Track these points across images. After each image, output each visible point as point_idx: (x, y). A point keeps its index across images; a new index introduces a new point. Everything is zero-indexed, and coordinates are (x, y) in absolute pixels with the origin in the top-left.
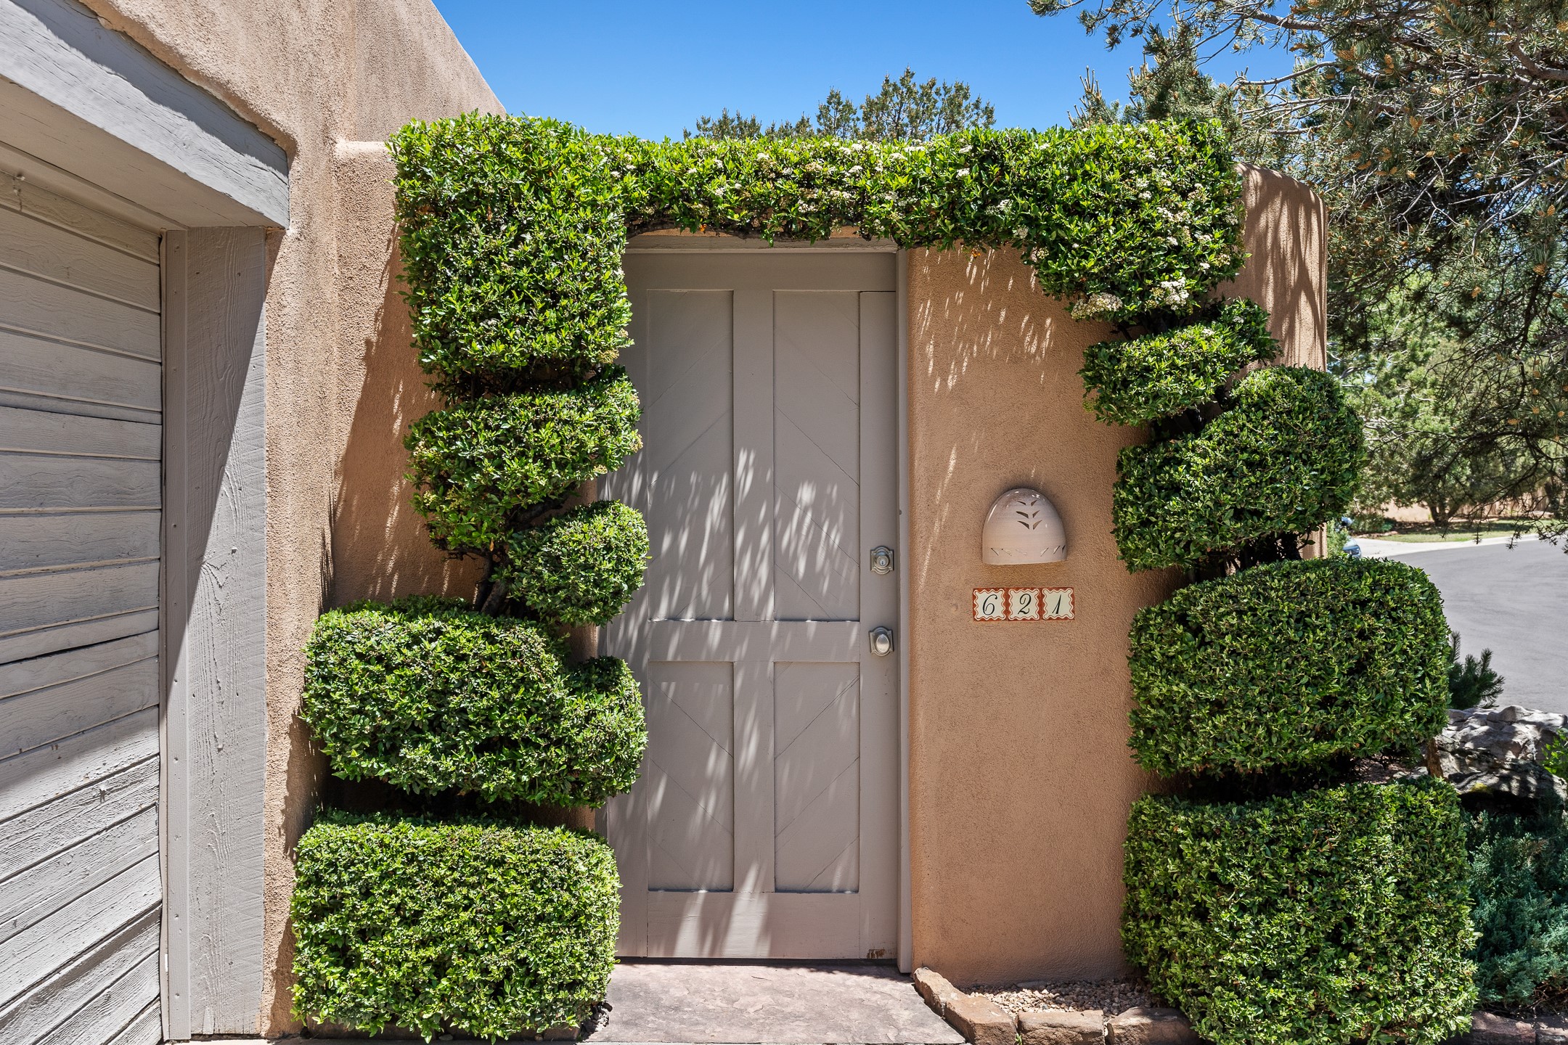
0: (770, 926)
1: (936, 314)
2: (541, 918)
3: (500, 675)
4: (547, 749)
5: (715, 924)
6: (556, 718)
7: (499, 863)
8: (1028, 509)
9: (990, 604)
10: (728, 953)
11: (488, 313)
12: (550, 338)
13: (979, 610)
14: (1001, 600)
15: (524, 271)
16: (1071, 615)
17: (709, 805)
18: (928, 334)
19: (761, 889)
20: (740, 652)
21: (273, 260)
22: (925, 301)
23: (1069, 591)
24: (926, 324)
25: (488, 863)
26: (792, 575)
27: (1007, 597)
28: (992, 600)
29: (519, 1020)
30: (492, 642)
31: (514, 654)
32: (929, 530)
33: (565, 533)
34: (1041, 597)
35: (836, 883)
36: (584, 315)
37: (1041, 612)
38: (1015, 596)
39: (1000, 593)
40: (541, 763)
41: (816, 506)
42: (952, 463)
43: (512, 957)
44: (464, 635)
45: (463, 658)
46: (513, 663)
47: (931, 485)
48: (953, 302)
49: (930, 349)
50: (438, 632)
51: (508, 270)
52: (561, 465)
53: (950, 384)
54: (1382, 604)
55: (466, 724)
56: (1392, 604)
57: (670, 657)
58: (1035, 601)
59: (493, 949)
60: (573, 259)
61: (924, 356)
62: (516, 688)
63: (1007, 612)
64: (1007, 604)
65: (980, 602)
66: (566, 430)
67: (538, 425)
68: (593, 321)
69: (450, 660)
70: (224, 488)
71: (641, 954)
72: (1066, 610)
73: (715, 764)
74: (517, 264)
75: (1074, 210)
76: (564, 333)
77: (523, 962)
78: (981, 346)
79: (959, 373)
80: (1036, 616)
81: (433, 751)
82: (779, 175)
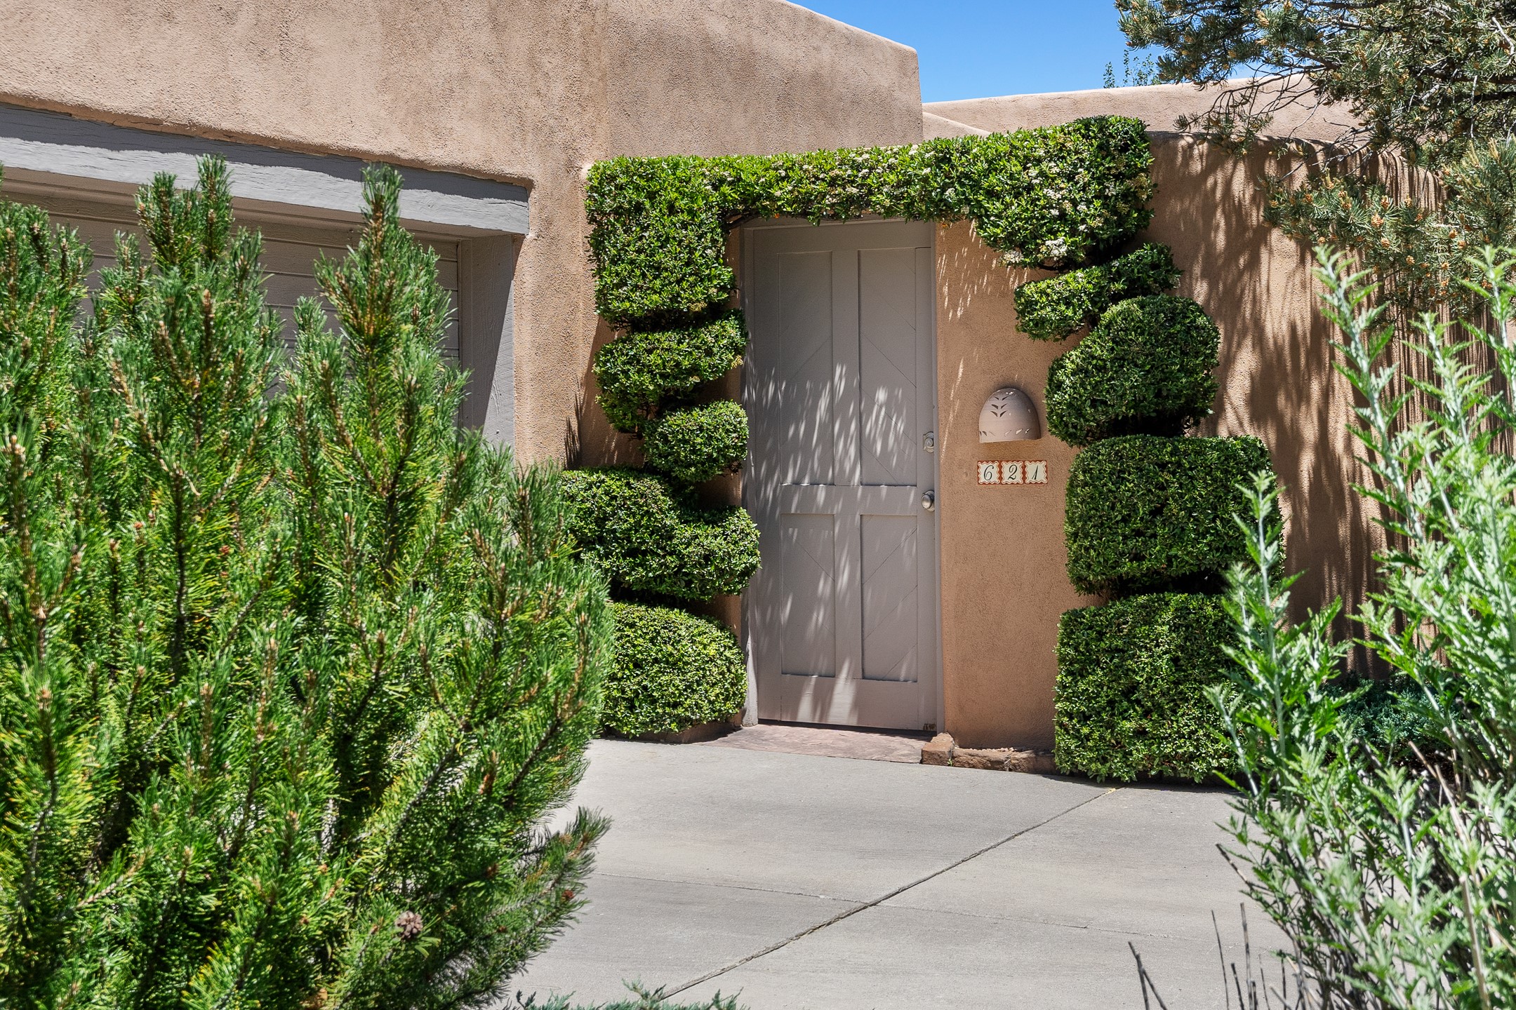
0: (859, 704)
1: (949, 264)
2: (656, 661)
3: (634, 509)
4: (664, 557)
5: (823, 700)
6: (671, 538)
7: (632, 625)
8: (999, 403)
9: (988, 472)
10: (831, 721)
11: (622, 283)
12: (655, 297)
13: (981, 476)
14: (996, 469)
15: (642, 256)
16: (1045, 481)
17: (819, 616)
18: (944, 278)
19: (852, 676)
20: (838, 508)
21: (518, 255)
22: (941, 255)
23: (1044, 463)
24: (943, 271)
25: (627, 624)
26: (873, 454)
27: (1000, 467)
28: (990, 469)
29: (644, 724)
30: (630, 488)
31: (642, 496)
32: (947, 418)
33: (671, 419)
34: (1024, 467)
35: (903, 675)
36: (679, 282)
37: (1024, 478)
38: (1006, 466)
39: (996, 464)
40: (661, 565)
41: (888, 403)
42: (961, 370)
43: (639, 683)
44: (613, 483)
45: (615, 498)
46: (642, 501)
47: (948, 387)
48: (961, 256)
49: (946, 289)
50: (603, 481)
51: (634, 256)
52: (663, 376)
53: (959, 314)
54: (1179, 465)
55: (616, 539)
56: (1187, 466)
57: (793, 511)
58: (1020, 470)
59: (628, 678)
60: (672, 247)
61: (942, 294)
62: (643, 516)
63: (1001, 478)
64: (1000, 472)
65: (982, 470)
66: (666, 356)
67: (650, 352)
68: (685, 285)
69: (606, 498)
70: (492, 394)
71: (777, 718)
72: (1041, 477)
73: (823, 587)
74: (639, 251)
75: (991, 194)
76: (664, 294)
77: (645, 688)
78: (980, 286)
79: (965, 306)
80: (1021, 481)
81: (599, 555)
82: (817, 178)
